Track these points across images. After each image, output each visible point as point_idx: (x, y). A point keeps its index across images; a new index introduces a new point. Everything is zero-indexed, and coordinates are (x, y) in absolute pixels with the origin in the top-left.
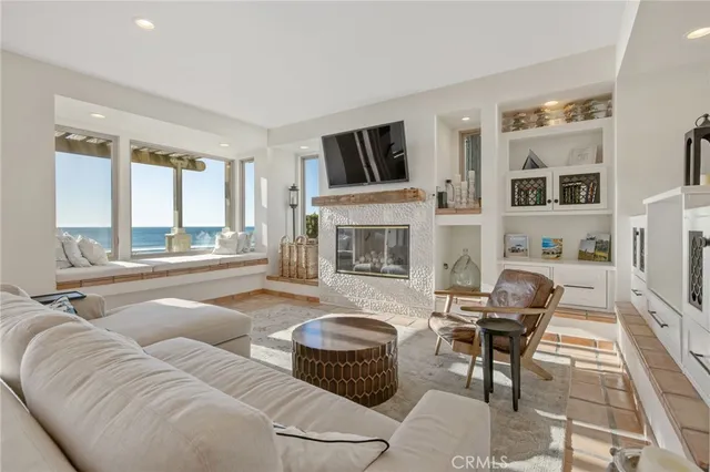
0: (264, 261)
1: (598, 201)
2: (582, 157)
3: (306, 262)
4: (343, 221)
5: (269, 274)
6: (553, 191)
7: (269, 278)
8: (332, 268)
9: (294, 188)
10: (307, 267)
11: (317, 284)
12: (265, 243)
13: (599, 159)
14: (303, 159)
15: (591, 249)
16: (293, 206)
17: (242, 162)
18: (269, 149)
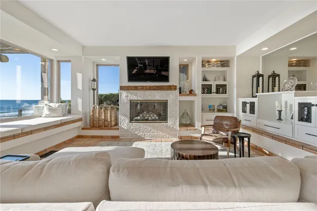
0: (80, 120)
1: (226, 93)
2: (219, 79)
3: (111, 118)
4: (134, 98)
5: (82, 127)
6: (214, 89)
7: (83, 129)
8: (127, 120)
9: (94, 80)
10: (111, 121)
11: (118, 129)
12: (80, 109)
13: (224, 80)
14: (97, 65)
15: (221, 108)
16: (94, 90)
17: (59, 62)
18: (83, 57)
